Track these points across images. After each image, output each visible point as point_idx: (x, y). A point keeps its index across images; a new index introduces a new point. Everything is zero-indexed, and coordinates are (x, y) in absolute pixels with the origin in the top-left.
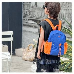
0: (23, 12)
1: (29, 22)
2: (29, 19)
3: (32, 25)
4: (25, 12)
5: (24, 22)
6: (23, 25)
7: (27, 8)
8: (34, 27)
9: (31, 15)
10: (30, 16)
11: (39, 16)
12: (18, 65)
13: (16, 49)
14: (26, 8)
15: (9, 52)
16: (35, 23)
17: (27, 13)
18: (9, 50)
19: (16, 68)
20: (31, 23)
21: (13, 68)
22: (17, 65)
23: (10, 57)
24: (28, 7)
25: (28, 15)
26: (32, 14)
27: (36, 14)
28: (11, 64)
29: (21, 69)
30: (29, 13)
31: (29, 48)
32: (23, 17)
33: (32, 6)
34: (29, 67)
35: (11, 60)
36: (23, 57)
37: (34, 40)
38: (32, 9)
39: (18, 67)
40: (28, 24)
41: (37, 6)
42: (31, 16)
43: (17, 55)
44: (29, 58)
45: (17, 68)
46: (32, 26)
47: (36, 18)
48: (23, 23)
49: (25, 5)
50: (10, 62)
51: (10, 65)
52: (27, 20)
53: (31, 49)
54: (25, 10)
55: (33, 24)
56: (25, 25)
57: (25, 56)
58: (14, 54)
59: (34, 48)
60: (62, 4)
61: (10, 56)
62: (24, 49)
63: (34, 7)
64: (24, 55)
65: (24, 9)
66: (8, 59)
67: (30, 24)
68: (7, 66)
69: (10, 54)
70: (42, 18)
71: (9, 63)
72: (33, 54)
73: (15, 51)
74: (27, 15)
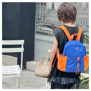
0: (36, 17)
1: (43, 29)
2: (44, 26)
3: (47, 32)
4: (38, 16)
5: (38, 29)
6: (37, 32)
7: (42, 12)
8: (50, 35)
9: (46, 20)
10: (44, 21)
11: (56, 21)
12: (30, 82)
13: (27, 62)
14: (40, 12)
15: (19, 66)
16: (52, 30)
17: (41, 17)
18: (19, 63)
19: (26, 86)
20: (46, 30)
21: (24, 85)
22: (28, 82)
23: (20, 72)
24: (43, 10)
25: (43, 20)
26: (47, 18)
27: (52, 19)
28: (21, 80)
29: (33, 86)
30: (44, 18)
31: (44, 61)
32: (37, 23)
33: (47, 9)
34: (43, 85)
35: (21, 76)
36: (36, 72)
37: (49, 51)
38: (47, 13)
39: (30, 84)
40: (43, 31)
41: (53, 9)
42: (46, 22)
43: (29, 69)
44: (43, 73)
45: (28, 86)
46: (47, 34)
47: (52, 24)
48: (36, 30)
49: (39, 8)
50: (19, 77)
51: (20, 82)
52: (41, 26)
53: (45, 63)
54: (39, 14)
55: (49, 31)
56: (39, 33)
57: (39, 71)
58: (25, 67)
59: (49, 61)
60: (85, 7)
61: (20, 70)
62: (38, 62)
63: (50, 11)
64: (37, 69)
65: (38, 12)
66: (18, 74)
67: (44, 31)
68: (16, 83)
69: (20, 68)
70: (60, 24)
71: (18, 79)
72: (48, 68)
73: (26, 64)
74: (41, 20)
